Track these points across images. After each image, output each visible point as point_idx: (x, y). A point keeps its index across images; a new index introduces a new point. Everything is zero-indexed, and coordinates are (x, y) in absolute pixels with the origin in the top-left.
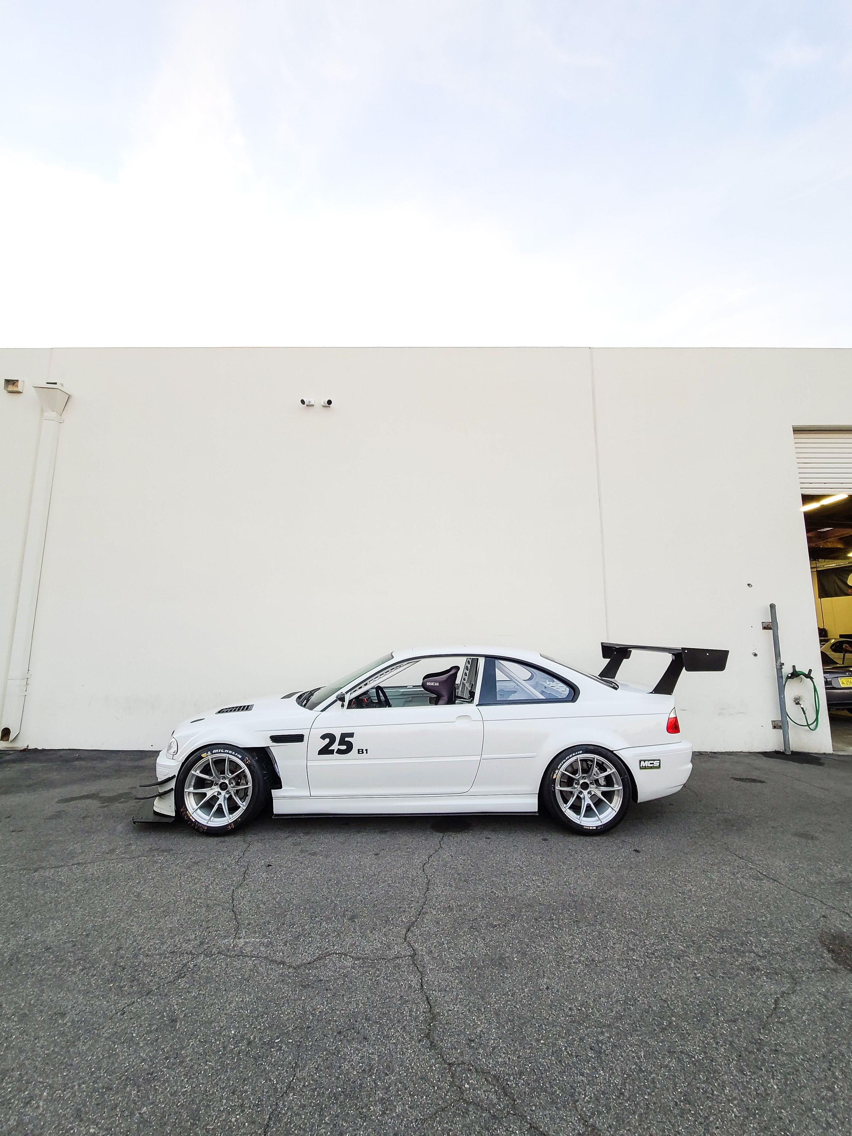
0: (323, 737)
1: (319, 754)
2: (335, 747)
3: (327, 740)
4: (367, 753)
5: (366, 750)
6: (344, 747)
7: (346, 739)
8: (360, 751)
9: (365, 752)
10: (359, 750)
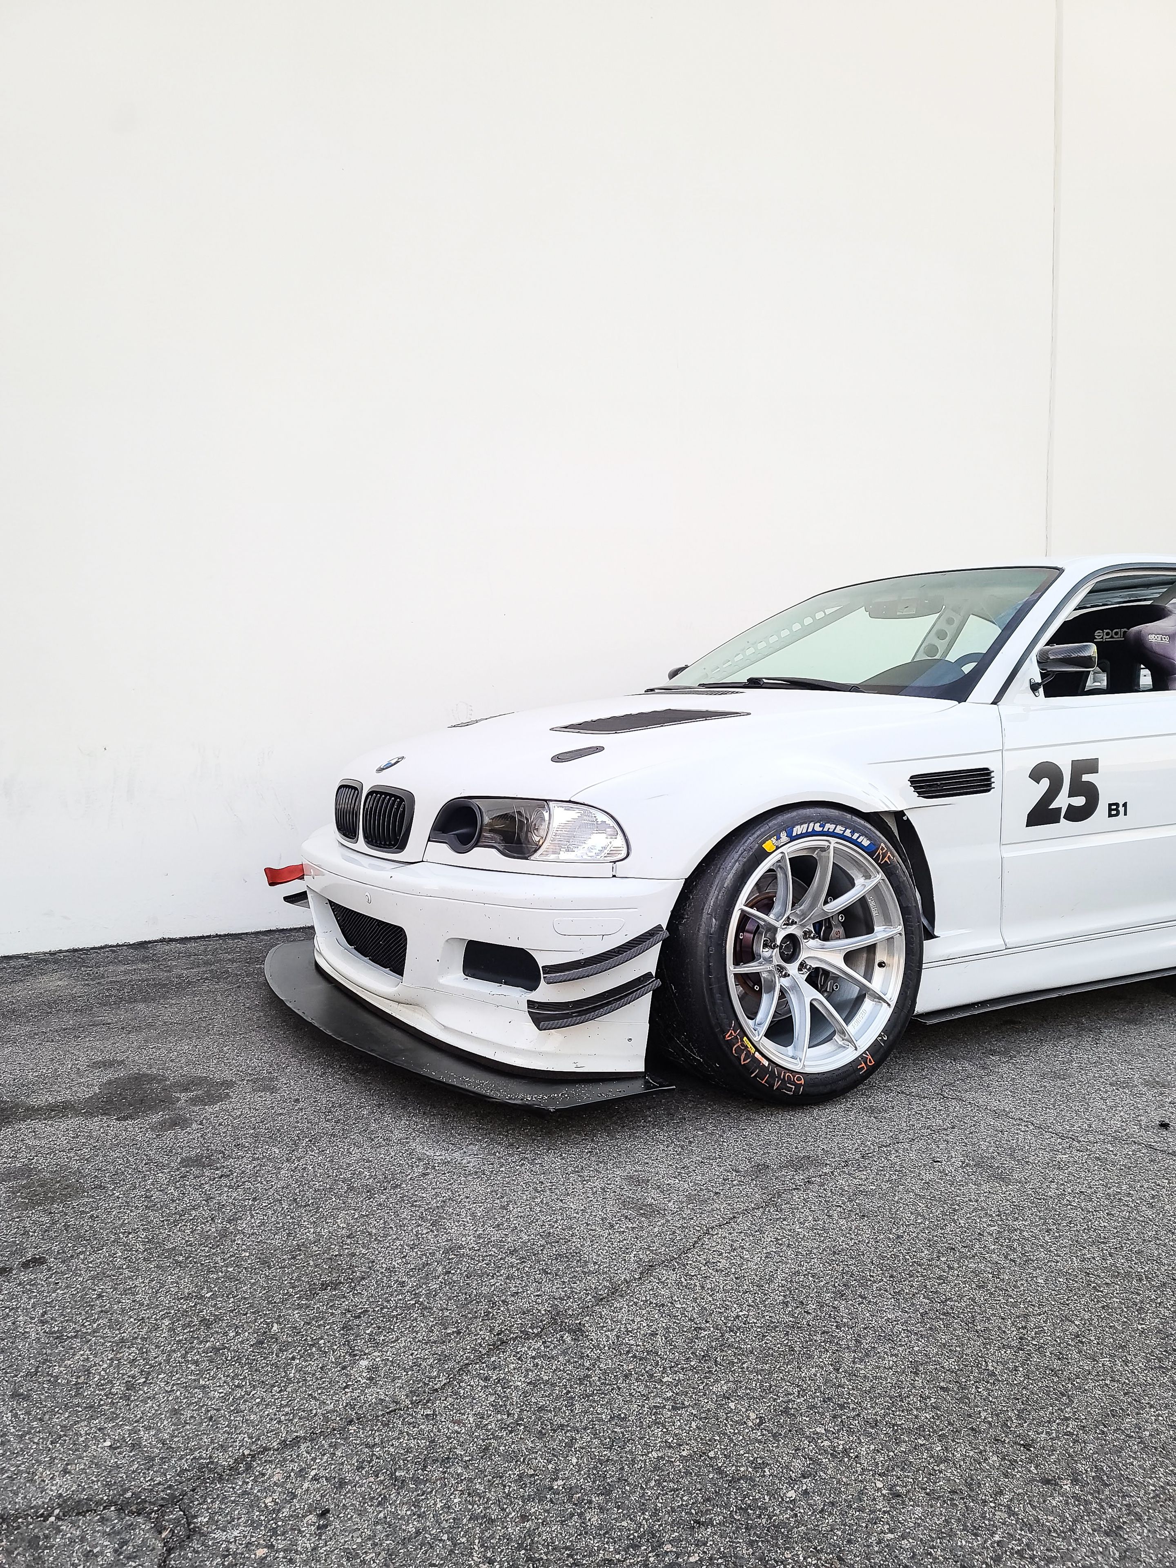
0: (1036, 775)
1: (1029, 824)
2: (1062, 801)
3: (1045, 783)
4: (1125, 814)
5: (1125, 805)
6: (1079, 801)
7: (1086, 778)
8: (1114, 810)
9: (1121, 809)
10: (1110, 805)
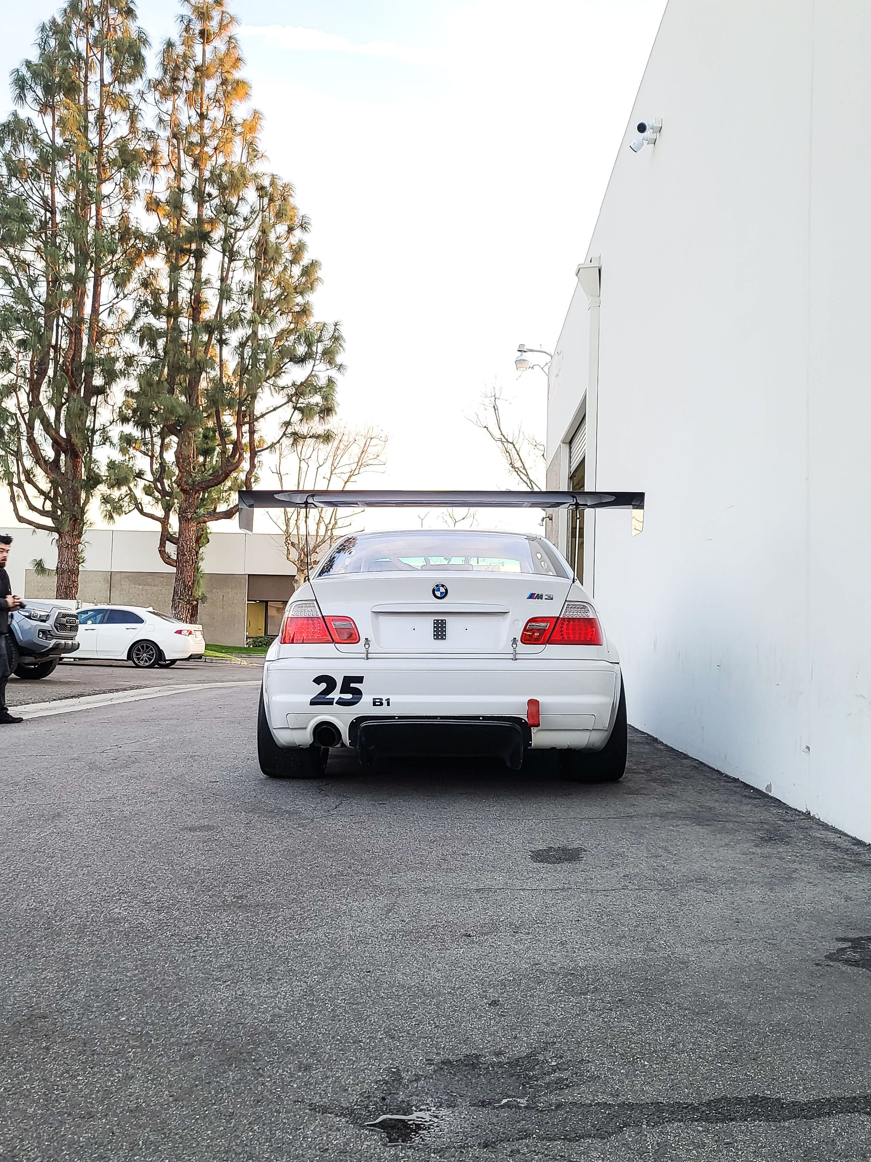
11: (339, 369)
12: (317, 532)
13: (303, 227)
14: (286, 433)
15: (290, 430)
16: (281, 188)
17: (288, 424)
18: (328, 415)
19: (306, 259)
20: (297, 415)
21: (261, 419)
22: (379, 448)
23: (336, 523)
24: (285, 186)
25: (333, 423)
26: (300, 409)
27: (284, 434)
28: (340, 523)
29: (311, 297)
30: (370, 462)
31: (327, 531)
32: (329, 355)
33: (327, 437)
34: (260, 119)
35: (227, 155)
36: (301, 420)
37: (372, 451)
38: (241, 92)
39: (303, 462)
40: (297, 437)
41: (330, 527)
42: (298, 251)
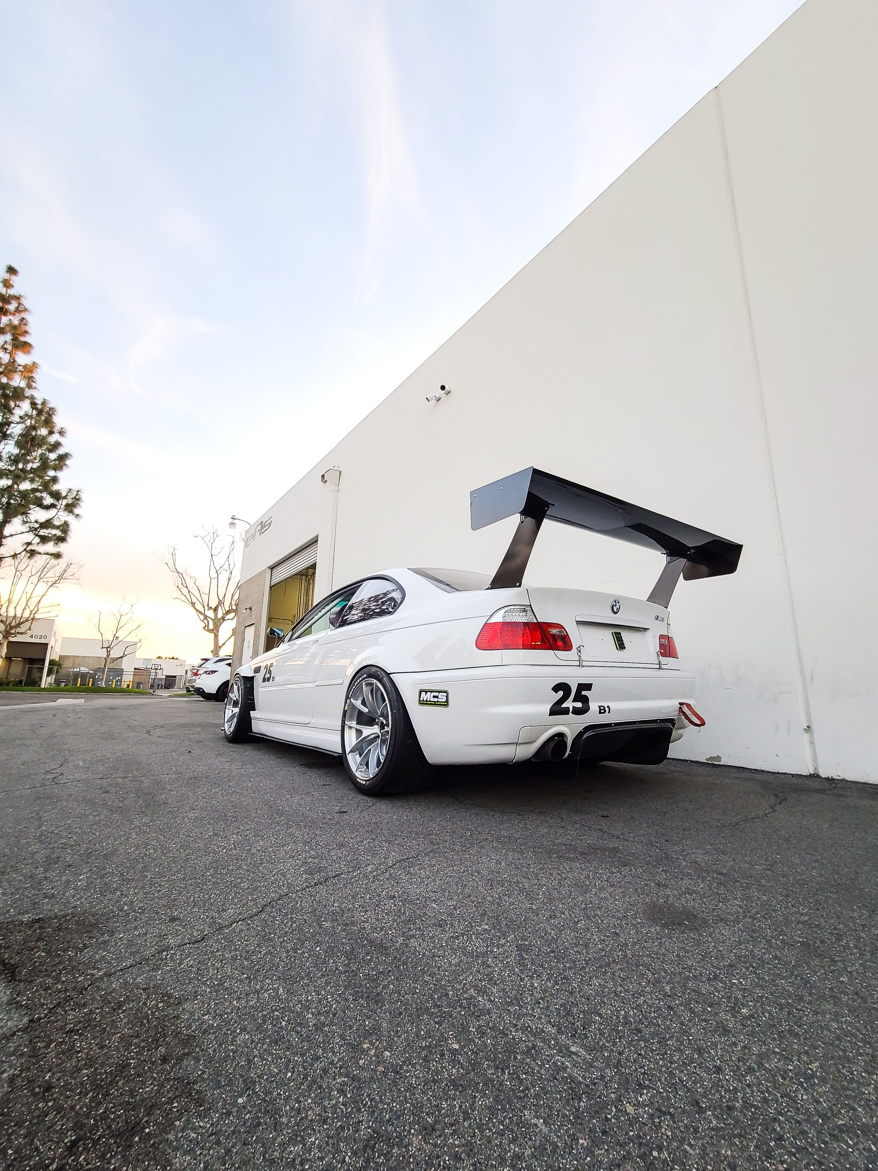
11: (76, 517)
12: (22, 615)
13: (61, 433)
14: (27, 549)
15: (30, 548)
16: (48, 409)
17: (29, 544)
18: (62, 542)
19: (61, 451)
20: (37, 540)
21: (10, 538)
22: (75, 570)
23: (38, 611)
24: (51, 409)
25: (62, 548)
26: (40, 536)
27: (25, 550)
28: (40, 611)
29: (59, 474)
30: (68, 577)
31: (31, 614)
32: (70, 508)
33: (57, 556)
34: (37, 368)
35: (9, 379)
36: (38, 544)
37: (71, 570)
38: (28, 348)
39: (18, 572)
40: (33, 553)
41: (33, 612)
42: (57, 445)
